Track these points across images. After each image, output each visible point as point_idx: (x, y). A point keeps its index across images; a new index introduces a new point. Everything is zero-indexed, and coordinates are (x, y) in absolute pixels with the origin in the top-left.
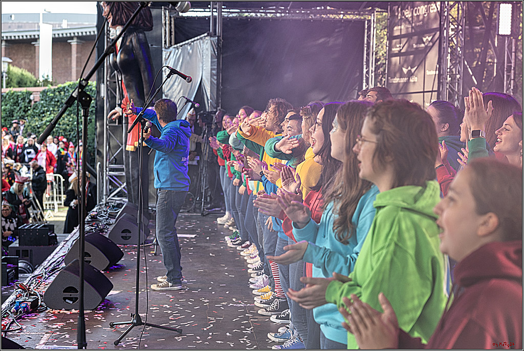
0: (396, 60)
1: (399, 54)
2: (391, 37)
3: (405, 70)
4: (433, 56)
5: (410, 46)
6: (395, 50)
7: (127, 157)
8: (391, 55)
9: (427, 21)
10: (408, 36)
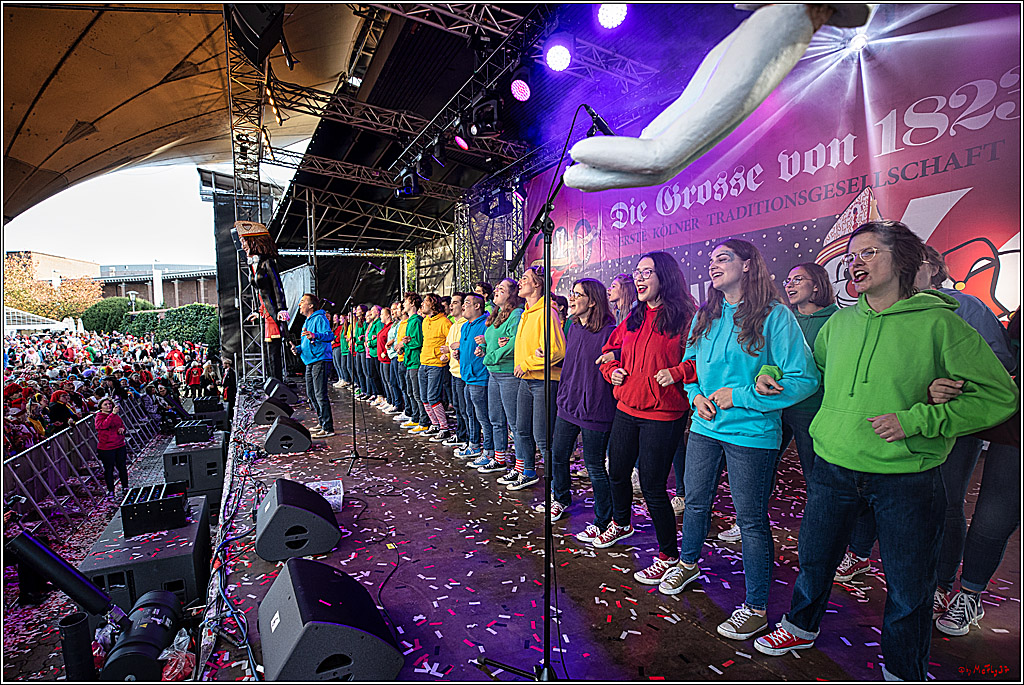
0: (422, 281)
1: (425, 277)
2: (418, 268)
3: (430, 287)
4: (449, 277)
5: (433, 272)
6: (422, 275)
7: (265, 347)
8: (419, 278)
9: (443, 256)
10: (432, 266)
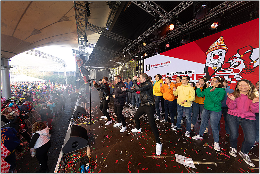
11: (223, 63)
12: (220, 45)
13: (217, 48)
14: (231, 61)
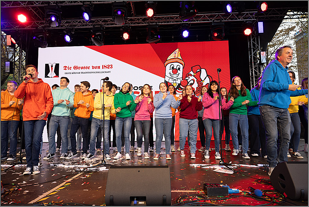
11: (181, 79)
12: (178, 58)
13: (175, 60)
14: (187, 78)
